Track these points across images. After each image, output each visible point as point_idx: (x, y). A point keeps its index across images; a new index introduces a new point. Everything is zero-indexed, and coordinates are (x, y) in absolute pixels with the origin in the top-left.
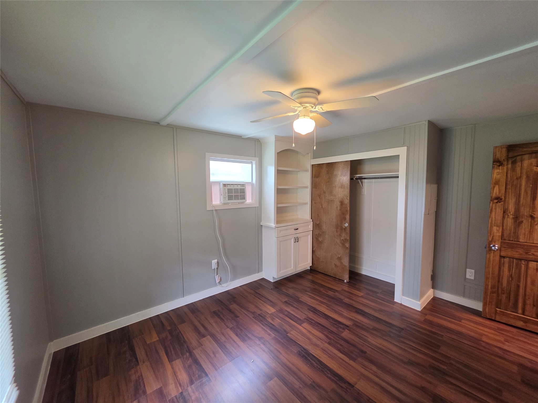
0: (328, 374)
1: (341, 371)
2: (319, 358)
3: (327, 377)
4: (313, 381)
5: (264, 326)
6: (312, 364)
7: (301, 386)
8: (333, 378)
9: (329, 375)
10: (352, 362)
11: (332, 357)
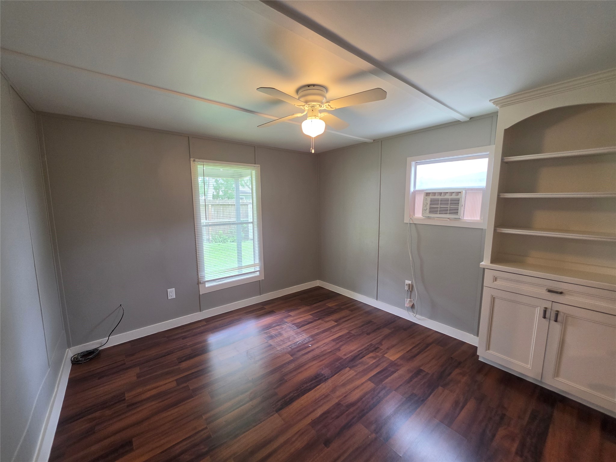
0: (294, 394)
1: (296, 405)
2: (314, 390)
3: (291, 392)
4: (287, 381)
5: (358, 351)
6: (306, 383)
7: (283, 372)
8: (288, 397)
9: (292, 394)
10: (309, 420)
11: (317, 402)
